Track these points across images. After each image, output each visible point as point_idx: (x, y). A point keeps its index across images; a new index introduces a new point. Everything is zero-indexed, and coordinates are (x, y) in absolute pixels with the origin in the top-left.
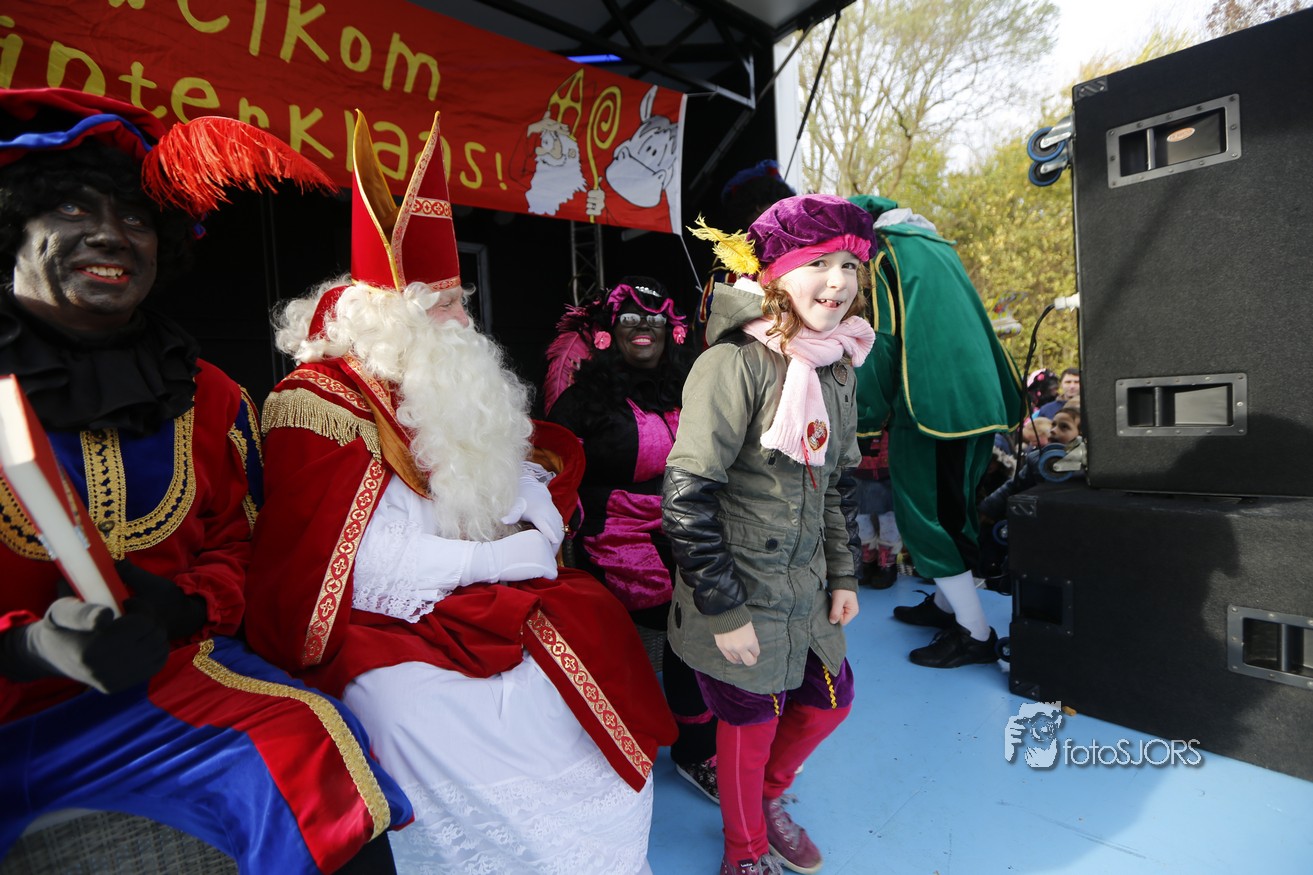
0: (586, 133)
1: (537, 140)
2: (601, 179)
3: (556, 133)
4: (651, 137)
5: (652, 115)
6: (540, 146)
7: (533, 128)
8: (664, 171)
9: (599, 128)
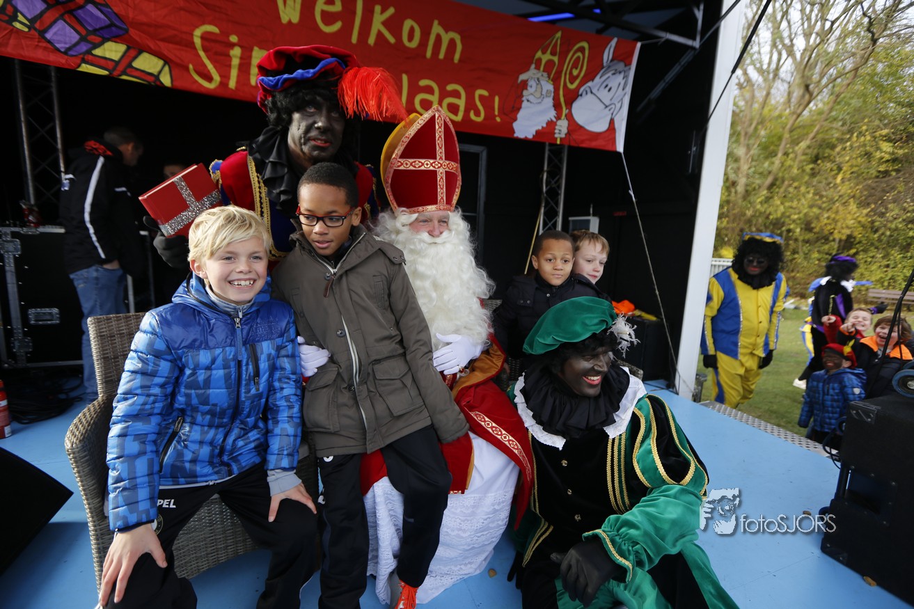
0: (560, 77)
1: (525, 85)
2: (567, 111)
3: (538, 79)
4: (609, 77)
5: (612, 60)
6: (526, 89)
7: (522, 77)
8: (615, 104)
9: (571, 73)
